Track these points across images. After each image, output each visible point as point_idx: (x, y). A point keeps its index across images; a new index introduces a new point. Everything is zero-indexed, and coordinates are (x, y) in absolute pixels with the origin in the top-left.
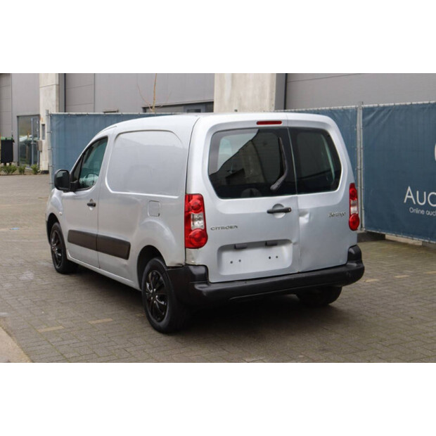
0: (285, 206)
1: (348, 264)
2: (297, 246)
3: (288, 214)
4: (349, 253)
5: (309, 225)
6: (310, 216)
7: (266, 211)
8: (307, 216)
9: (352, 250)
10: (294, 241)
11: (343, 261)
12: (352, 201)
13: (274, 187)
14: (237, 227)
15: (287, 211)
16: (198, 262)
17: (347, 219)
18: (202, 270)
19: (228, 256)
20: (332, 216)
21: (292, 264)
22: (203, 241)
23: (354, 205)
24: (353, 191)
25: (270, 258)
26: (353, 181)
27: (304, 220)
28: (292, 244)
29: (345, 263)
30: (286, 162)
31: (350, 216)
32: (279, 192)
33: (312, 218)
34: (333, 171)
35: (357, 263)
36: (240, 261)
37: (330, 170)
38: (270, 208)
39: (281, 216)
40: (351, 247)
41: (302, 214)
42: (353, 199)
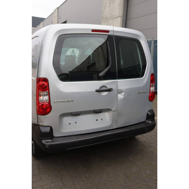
0: (109, 87)
1: (146, 121)
2: (115, 113)
3: (110, 92)
4: (148, 115)
5: (124, 99)
6: (125, 94)
7: (95, 90)
8: (123, 94)
9: (149, 113)
10: (113, 110)
11: (143, 119)
12: (151, 84)
13: (101, 74)
14: (73, 101)
15: (110, 90)
16: (45, 124)
17: (148, 95)
18: (48, 129)
19: (67, 120)
20: (139, 93)
21: (112, 124)
22: (48, 110)
23: (152, 86)
24: (152, 78)
25: (97, 120)
26: (153, 72)
27: (121, 96)
28: (112, 111)
29: (144, 120)
30: (110, 58)
31: (150, 93)
32: (105, 78)
33: (126, 95)
34: (141, 65)
35: (152, 121)
36: (76, 123)
37: (140, 65)
38: (98, 88)
39: (105, 93)
40: (149, 111)
41: (120, 92)
42: (152, 83)
